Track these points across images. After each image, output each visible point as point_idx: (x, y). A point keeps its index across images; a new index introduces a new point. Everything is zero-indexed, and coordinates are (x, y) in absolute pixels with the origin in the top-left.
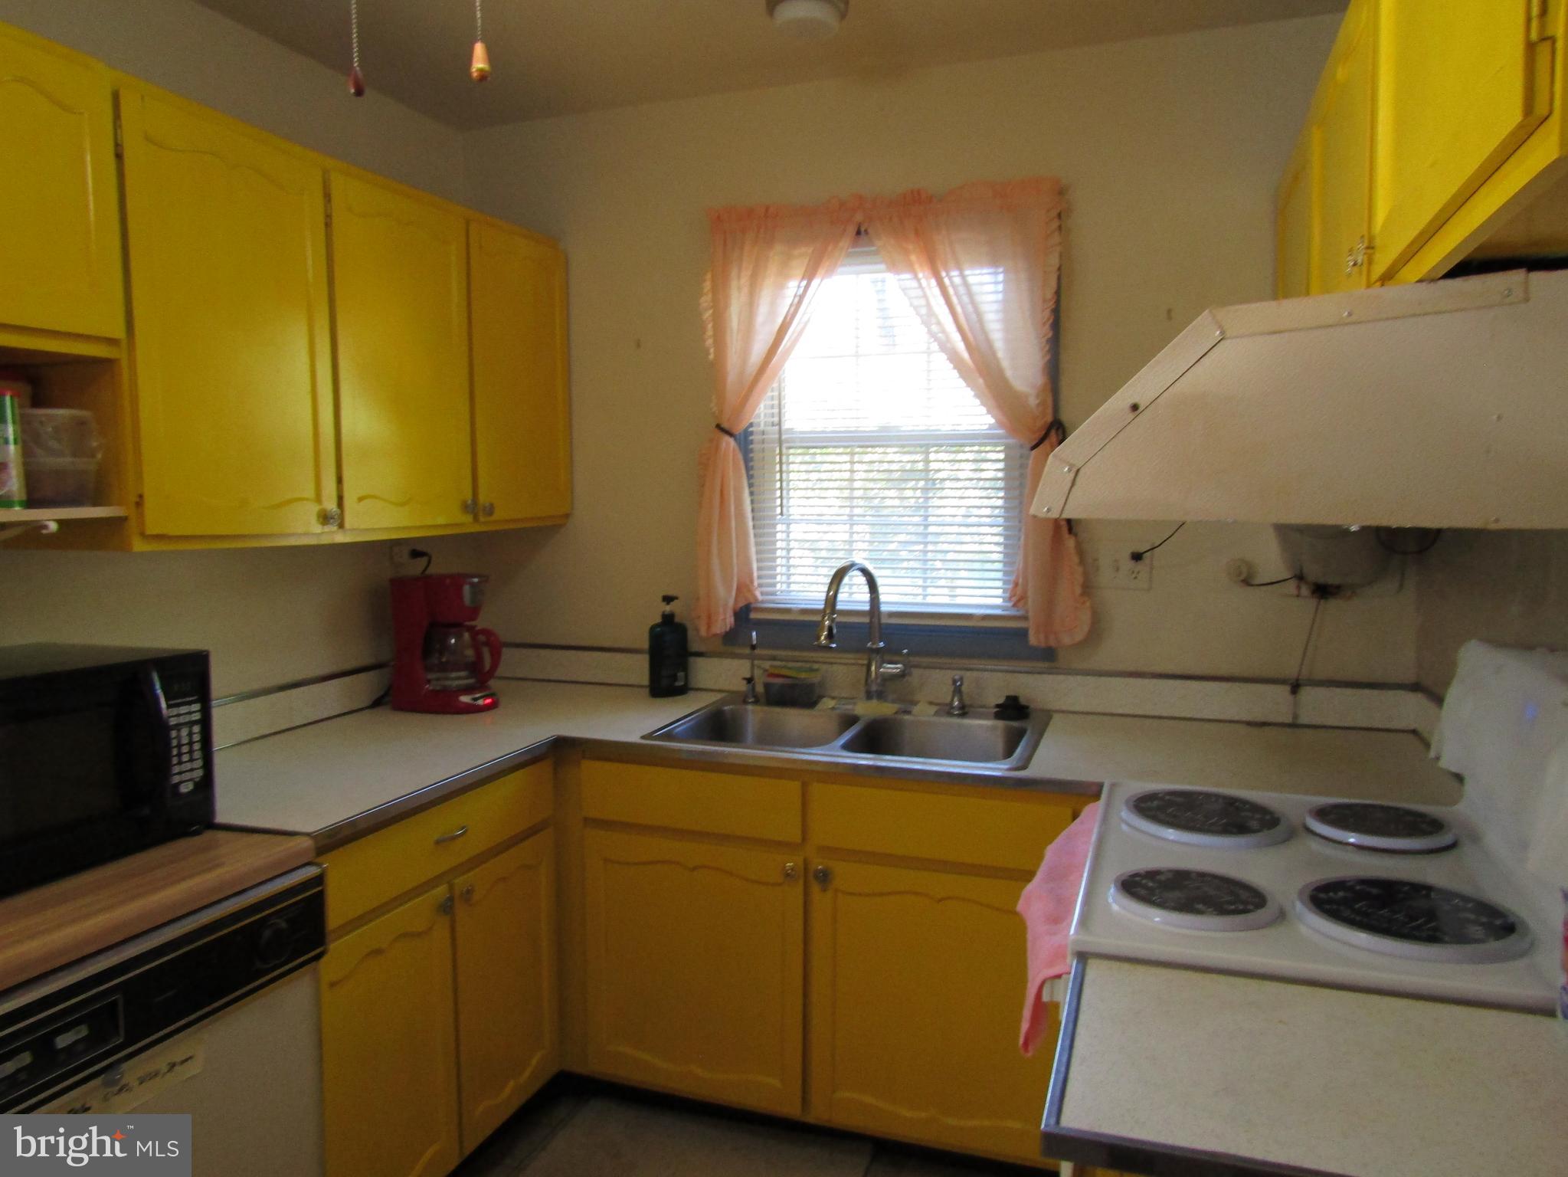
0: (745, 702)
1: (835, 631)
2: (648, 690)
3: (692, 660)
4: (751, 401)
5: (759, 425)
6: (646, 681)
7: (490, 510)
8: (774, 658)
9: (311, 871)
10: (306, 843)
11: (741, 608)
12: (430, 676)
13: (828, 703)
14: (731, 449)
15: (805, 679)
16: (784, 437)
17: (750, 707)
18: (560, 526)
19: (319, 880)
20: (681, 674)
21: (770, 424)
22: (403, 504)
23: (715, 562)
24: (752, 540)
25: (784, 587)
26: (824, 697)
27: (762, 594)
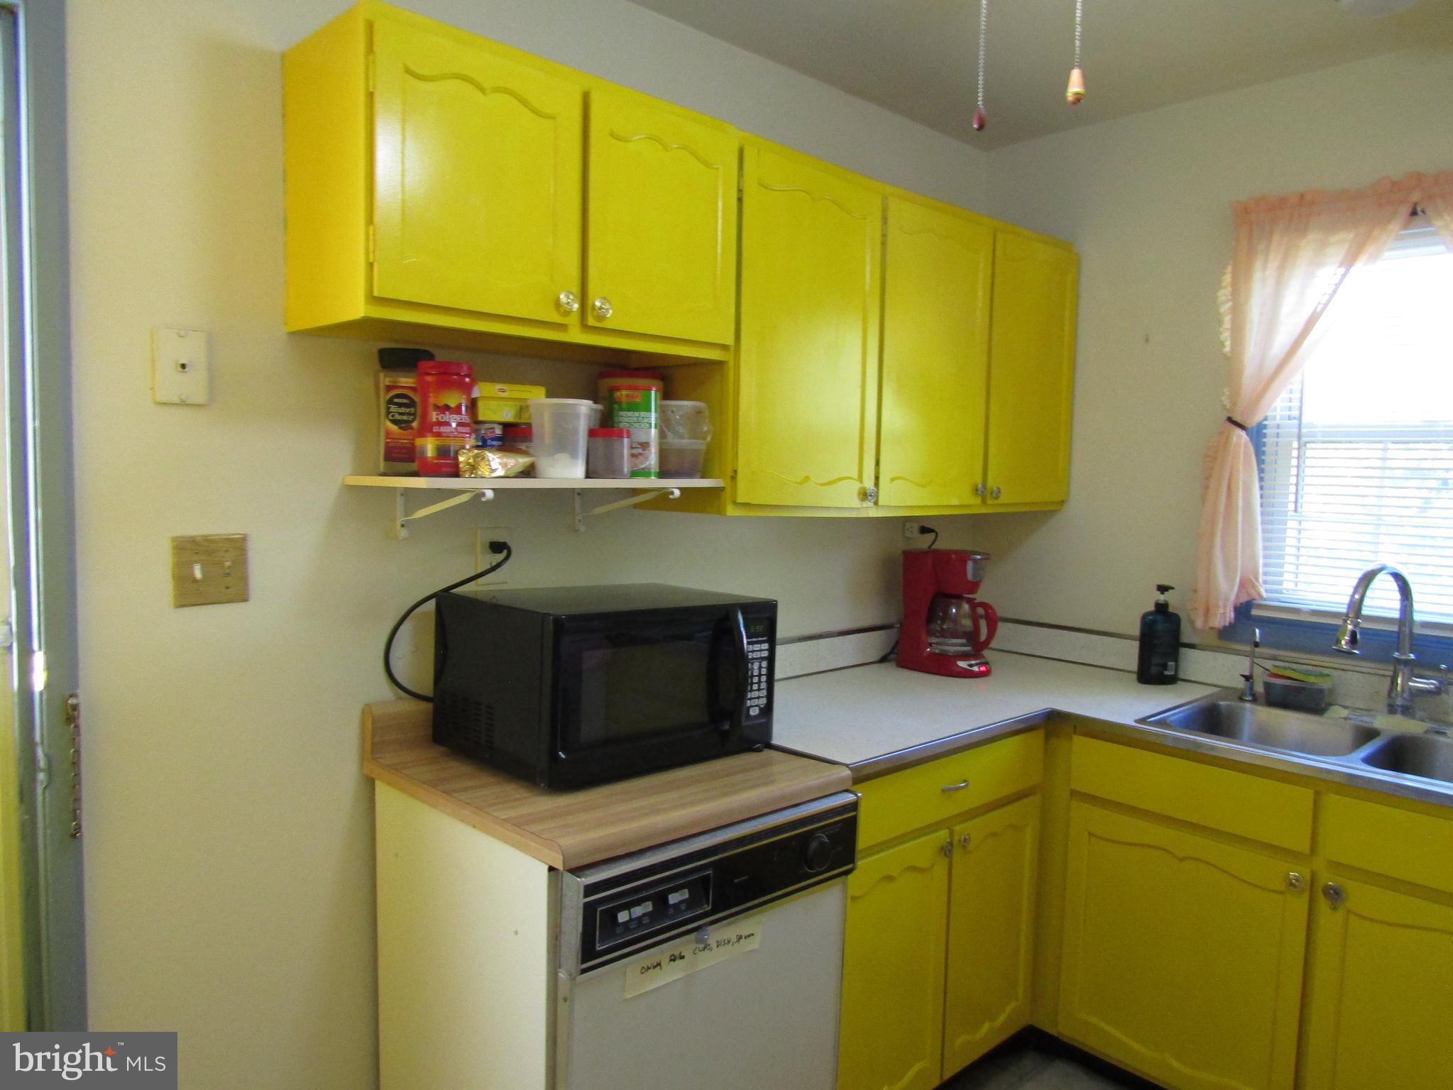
0: (1241, 699)
1: (1358, 636)
2: (1135, 676)
3: (1183, 651)
4: (1269, 394)
5: (1274, 418)
6: (1134, 667)
7: (997, 494)
8: (1274, 658)
9: (850, 798)
10: (847, 772)
11: (1241, 604)
12: (934, 640)
13: (1337, 712)
14: (1243, 441)
15: (1314, 683)
16: (1304, 431)
17: (1248, 705)
18: (1053, 512)
19: (854, 806)
20: (1171, 664)
21: (1287, 417)
22: (923, 486)
23: (1218, 553)
24: (1260, 535)
25: (1291, 586)
26: (1333, 705)
27: (1267, 591)
